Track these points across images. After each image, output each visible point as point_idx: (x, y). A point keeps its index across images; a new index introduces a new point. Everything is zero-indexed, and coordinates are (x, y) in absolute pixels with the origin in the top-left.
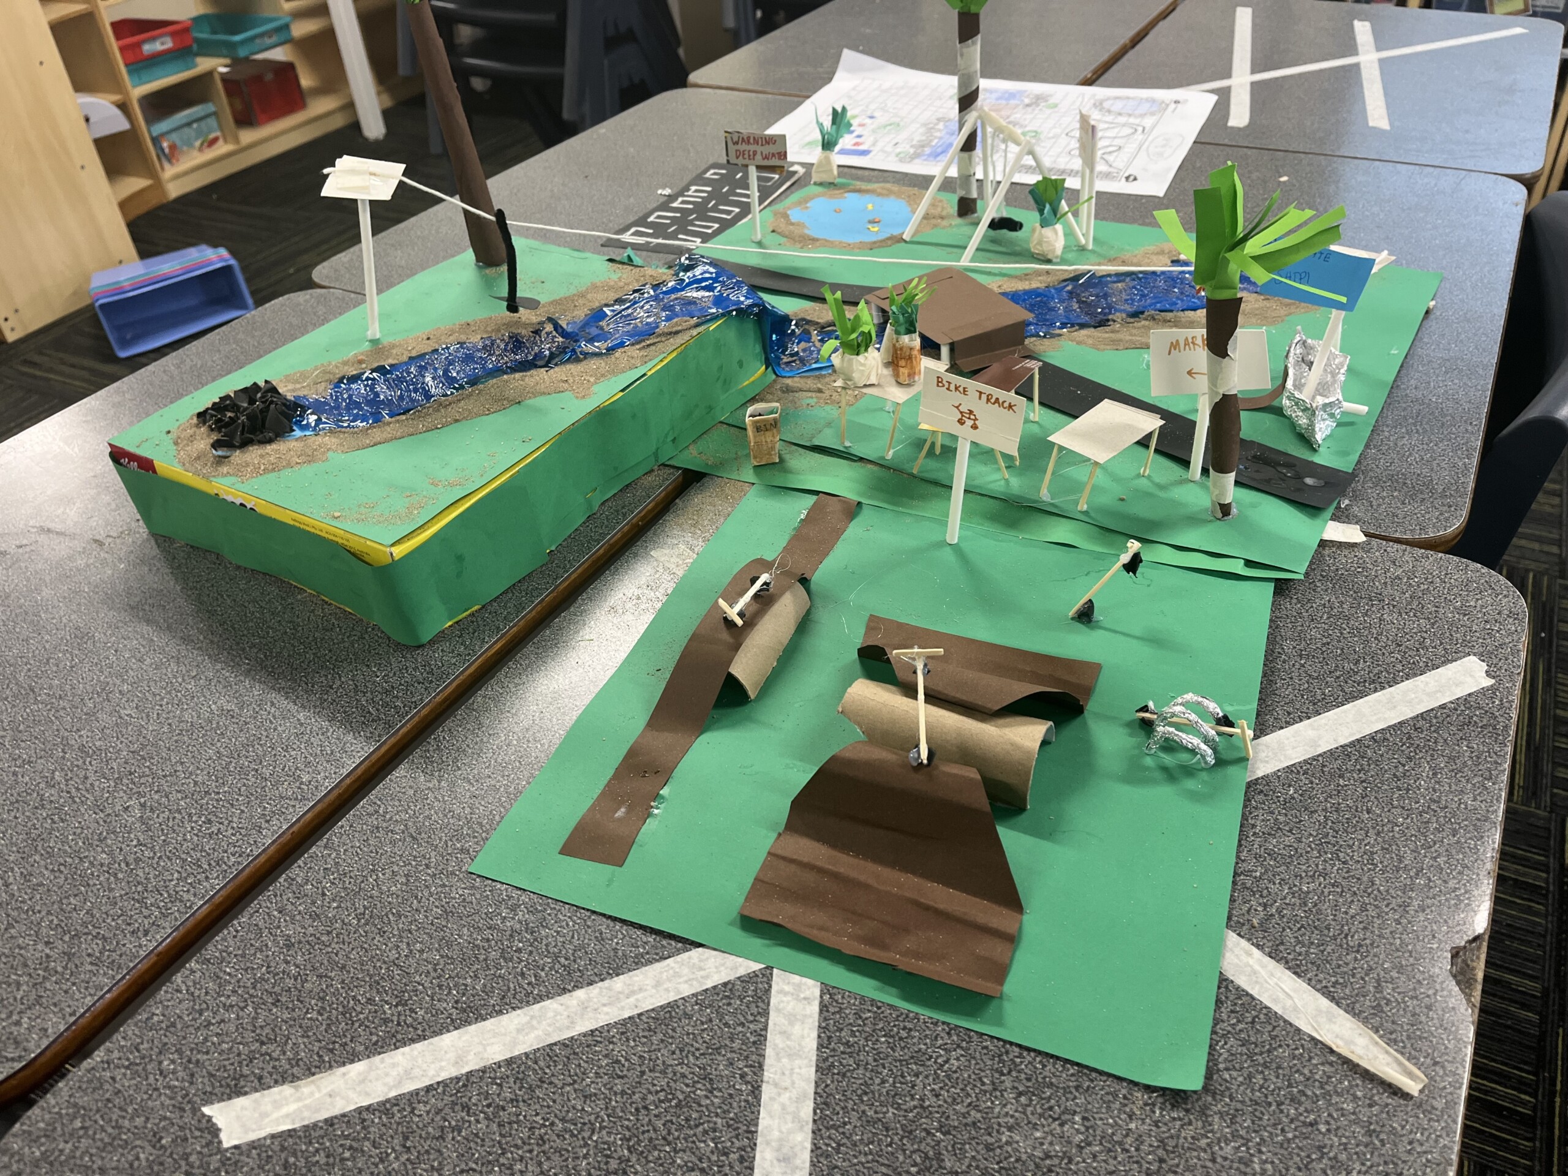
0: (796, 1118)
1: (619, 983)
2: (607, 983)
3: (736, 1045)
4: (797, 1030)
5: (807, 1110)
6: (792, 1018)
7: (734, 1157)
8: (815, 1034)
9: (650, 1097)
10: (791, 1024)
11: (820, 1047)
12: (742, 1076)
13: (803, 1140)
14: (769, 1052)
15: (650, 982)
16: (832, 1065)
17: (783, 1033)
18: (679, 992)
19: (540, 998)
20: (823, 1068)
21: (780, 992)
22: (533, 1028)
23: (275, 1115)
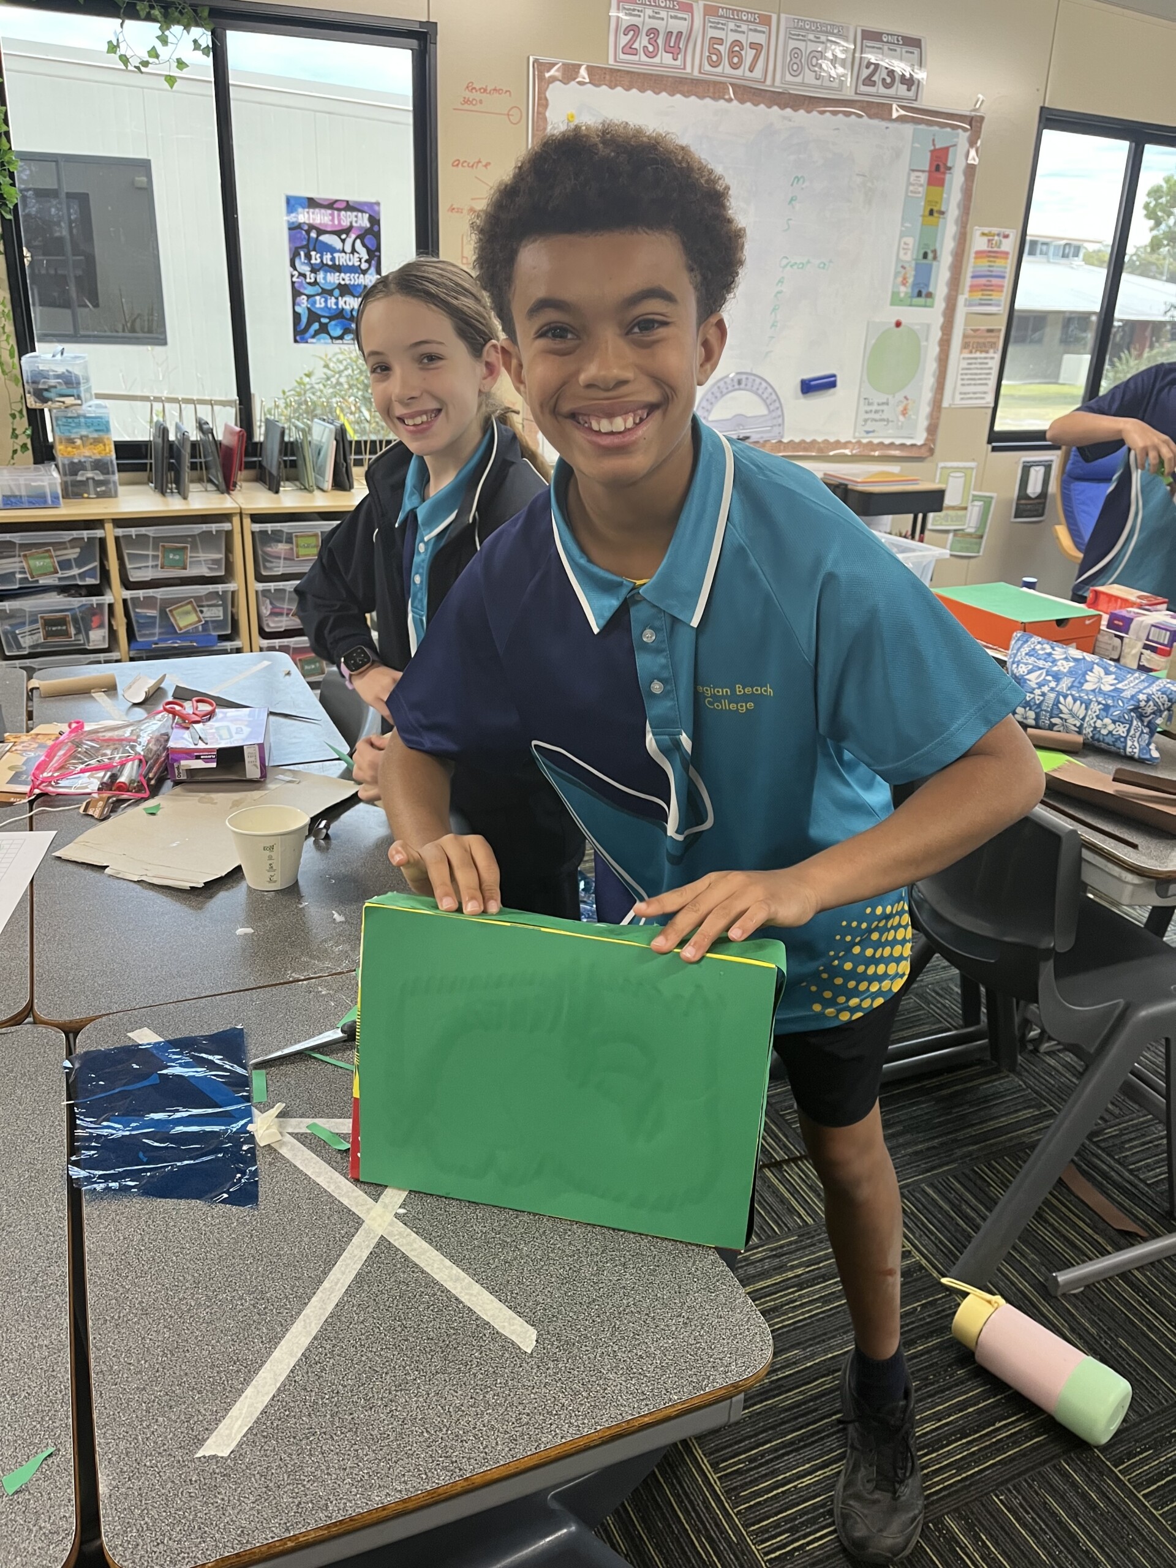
0: (447, 1268)
1: (326, 1284)
2: (321, 1288)
3: (399, 1266)
4: (415, 1246)
5: (448, 1263)
6: (409, 1244)
7: (439, 1293)
8: (424, 1242)
9: (387, 1303)
10: (412, 1245)
11: (430, 1244)
12: (413, 1272)
13: (456, 1271)
14: (414, 1259)
15: (339, 1276)
16: (441, 1246)
17: (412, 1250)
18: (355, 1269)
19: (299, 1313)
20: (439, 1248)
21: (395, 1240)
22: (310, 1323)
23: (234, 1431)
